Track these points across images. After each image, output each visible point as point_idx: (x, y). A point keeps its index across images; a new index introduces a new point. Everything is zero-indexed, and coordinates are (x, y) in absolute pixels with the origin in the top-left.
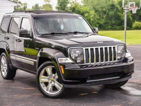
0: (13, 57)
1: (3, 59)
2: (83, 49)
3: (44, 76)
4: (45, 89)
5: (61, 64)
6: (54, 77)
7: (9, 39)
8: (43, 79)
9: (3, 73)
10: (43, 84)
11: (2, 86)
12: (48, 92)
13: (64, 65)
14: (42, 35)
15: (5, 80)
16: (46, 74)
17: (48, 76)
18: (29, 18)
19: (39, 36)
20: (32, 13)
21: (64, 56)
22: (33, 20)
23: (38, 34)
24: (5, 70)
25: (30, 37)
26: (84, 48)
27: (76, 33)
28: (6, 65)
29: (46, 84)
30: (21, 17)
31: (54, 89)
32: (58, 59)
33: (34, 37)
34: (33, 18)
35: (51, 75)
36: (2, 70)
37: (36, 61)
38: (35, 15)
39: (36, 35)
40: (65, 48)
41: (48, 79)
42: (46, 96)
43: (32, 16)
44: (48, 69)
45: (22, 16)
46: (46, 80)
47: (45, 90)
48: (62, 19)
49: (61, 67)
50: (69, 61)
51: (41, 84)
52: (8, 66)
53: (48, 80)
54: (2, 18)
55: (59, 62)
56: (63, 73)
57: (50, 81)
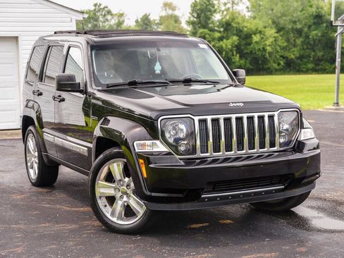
0: (50, 136)
1: (31, 141)
2: (194, 120)
3: (106, 181)
4: (107, 211)
5: (140, 156)
6: (128, 186)
7: (40, 94)
8: (103, 189)
9: (31, 171)
10: (104, 200)
11: (22, 203)
12: (114, 220)
13: (147, 158)
14: (108, 86)
15: (35, 189)
16: (110, 178)
17: (114, 182)
18: (81, 46)
19: (100, 88)
20: (90, 36)
21: (149, 136)
22: (89, 52)
23: (98, 83)
24: (36, 166)
25: (81, 92)
26: (196, 119)
27: (188, 82)
28: (36, 154)
29: (111, 200)
30: (66, 45)
31: (129, 212)
32: (135, 143)
33: (89, 90)
34: (89, 48)
35: (120, 180)
36: (29, 164)
38: (95, 39)
39: (94, 87)
40: (151, 118)
41: (115, 189)
42: (110, 229)
43: (88, 43)
44: (115, 165)
45: (69, 43)
46: (111, 192)
47: (108, 215)
48: (159, 50)
49: (141, 161)
50: (160, 147)
51: (99, 201)
52: (40, 157)
53: (115, 191)
54: (31, 47)
55: (137, 151)
56: (145, 176)
57: (118, 195)
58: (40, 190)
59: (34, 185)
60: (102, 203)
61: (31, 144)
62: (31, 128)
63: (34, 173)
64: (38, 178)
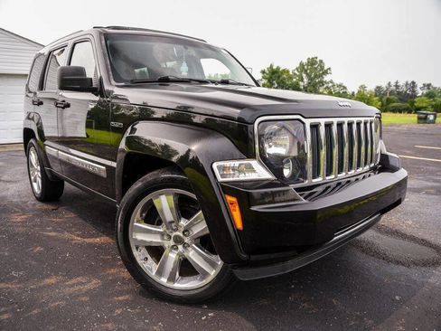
0: (52, 150)
1: (33, 155)
3: (145, 222)
6: (186, 231)
8: (143, 234)
9: (35, 185)
12: (164, 280)
14: (133, 82)
19: (123, 84)
22: (103, 42)
24: (39, 180)
25: (94, 91)
26: (308, 122)
28: (39, 168)
29: (156, 252)
32: (215, 165)
33: (107, 87)
34: (103, 38)
35: (172, 222)
36: (32, 178)
37: (114, 164)
39: (113, 82)
44: (163, 198)
46: (155, 240)
47: (153, 274)
49: (230, 199)
52: (43, 172)
53: (163, 239)
55: (220, 179)
57: (168, 244)
58: (45, 206)
59: (38, 199)
60: (140, 256)
61: (33, 157)
62: (32, 141)
63: (37, 187)
64: (42, 193)
